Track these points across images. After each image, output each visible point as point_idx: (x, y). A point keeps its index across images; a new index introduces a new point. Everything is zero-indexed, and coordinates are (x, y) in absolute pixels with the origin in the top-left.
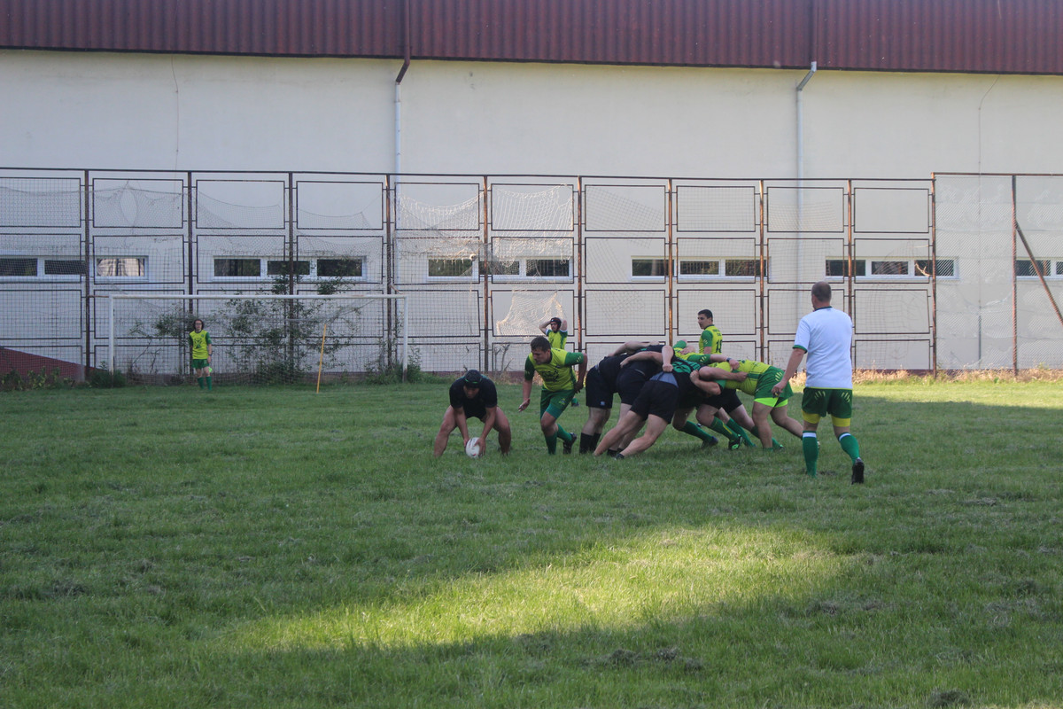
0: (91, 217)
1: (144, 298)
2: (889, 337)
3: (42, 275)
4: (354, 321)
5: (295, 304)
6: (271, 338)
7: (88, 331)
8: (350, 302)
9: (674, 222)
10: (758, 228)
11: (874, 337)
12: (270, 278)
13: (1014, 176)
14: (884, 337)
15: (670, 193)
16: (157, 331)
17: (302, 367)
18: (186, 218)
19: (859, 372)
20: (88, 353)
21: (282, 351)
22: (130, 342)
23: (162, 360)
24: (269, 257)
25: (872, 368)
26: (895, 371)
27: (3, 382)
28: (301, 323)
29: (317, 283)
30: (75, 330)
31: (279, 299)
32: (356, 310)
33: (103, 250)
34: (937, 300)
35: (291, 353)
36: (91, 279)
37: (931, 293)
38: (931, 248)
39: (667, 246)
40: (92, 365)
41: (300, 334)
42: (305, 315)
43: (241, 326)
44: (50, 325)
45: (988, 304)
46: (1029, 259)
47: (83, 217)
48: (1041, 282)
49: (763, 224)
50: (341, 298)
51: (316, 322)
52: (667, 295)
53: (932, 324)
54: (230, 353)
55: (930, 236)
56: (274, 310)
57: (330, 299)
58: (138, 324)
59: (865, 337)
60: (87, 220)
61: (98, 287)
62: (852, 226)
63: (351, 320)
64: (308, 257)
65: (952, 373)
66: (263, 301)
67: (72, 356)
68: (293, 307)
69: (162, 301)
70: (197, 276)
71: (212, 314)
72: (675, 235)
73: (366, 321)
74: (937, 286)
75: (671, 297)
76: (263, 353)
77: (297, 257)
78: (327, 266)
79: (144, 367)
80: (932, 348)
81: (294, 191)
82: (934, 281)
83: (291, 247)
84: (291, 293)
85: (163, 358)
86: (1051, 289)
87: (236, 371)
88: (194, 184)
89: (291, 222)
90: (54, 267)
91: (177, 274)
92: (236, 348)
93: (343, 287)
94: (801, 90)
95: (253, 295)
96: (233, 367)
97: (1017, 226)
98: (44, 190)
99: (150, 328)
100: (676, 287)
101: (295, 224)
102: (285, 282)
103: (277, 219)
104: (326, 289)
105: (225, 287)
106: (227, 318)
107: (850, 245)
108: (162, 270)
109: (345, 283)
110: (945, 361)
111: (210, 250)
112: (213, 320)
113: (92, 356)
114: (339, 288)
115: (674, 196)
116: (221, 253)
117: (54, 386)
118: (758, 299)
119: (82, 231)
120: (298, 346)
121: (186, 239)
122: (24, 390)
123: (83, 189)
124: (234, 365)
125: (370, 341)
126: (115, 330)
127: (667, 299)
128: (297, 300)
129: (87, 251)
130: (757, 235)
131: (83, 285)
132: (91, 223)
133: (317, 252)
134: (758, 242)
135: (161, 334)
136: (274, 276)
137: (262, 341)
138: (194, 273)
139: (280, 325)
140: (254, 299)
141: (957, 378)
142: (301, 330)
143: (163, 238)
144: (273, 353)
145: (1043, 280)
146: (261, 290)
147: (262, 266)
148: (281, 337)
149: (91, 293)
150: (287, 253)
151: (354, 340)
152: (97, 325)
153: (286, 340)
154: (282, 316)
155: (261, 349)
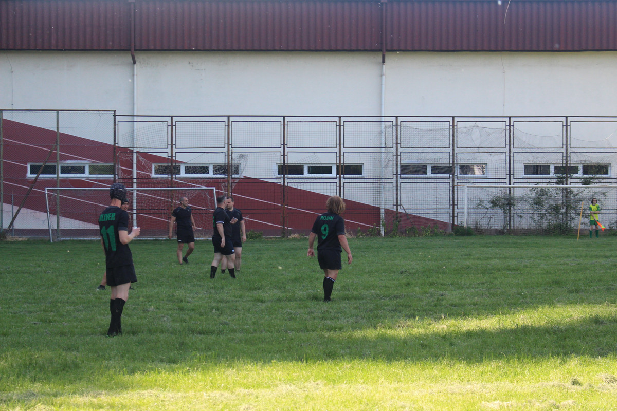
0: (455, 143)
1: (484, 187)
3: (429, 174)
4: (603, 200)
5: (568, 190)
6: (554, 209)
7: (453, 205)
8: (600, 189)
12: (554, 176)
16: (491, 205)
17: (572, 225)
18: (508, 142)
20: (453, 217)
21: (561, 216)
22: (476, 211)
23: (494, 221)
24: (554, 164)
27: (408, 232)
28: (572, 201)
29: (581, 179)
30: (446, 204)
31: (559, 188)
32: (603, 194)
33: (462, 160)
35: (566, 218)
36: (455, 176)
40: (455, 223)
41: (571, 207)
42: (574, 196)
43: (538, 202)
44: (433, 201)
47: (451, 143)
50: (595, 187)
51: (580, 200)
54: (532, 217)
56: (557, 194)
57: (588, 188)
58: (481, 201)
60: (453, 144)
61: (459, 181)
63: (601, 199)
64: (576, 164)
66: (550, 189)
67: (445, 218)
68: (567, 192)
69: (494, 188)
70: (514, 175)
71: (522, 196)
73: (609, 200)
76: (550, 217)
77: (570, 164)
78: (587, 169)
79: (484, 225)
81: (569, 127)
83: (566, 159)
84: (566, 184)
85: (495, 220)
87: (535, 228)
88: (512, 124)
89: (566, 144)
90: (436, 170)
91: (502, 173)
92: (535, 215)
93: (596, 181)
95: (544, 185)
96: (533, 225)
98: (430, 128)
99: (487, 203)
101: (569, 146)
102: (563, 178)
103: (559, 143)
104: (586, 182)
105: (529, 180)
106: (530, 198)
108: (494, 171)
109: (597, 178)
111: (520, 161)
112: (522, 199)
113: (455, 219)
114: (594, 181)
116: (527, 162)
117: (434, 234)
119: (451, 150)
120: (570, 214)
121: (508, 154)
122: (419, 236)
123: (451, 127)
124: (534, 224)
125: (611, 211)
126: (468, 205)
128: (570, 188)
129: (453, 161)
131: (451, 179)
132: (455, 145)
133: (581, 161)
135: (493, 207)
136: (557, 175)
137: (549, 211)
138: (512, 173)
139: (560, 202)
140: (545, 188)
142: (572, 205)
143: (495, 153)
144: (556, 218)
146: (550, 183)
147: (551, 169)
148: (561, 209)
149: (455, 184)
150: (564, 162)
151: (602, 211)
152: (459, 202)
153: (563, 210)
154: (561, 197)
155: (549, 215)
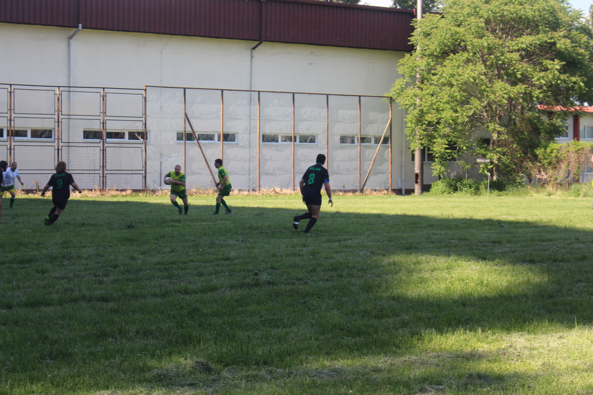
2: (123, 172)
9: (12, 108)
10: (56, 113)
11: (115, 172)
13: (185, 89)
14: (120, 172)
15: (11, 92)
19: (107, 191)
25: (114, 188)
26: (125, 190)
34: (147, 153)
37: (144, 149)
38: (144, 125)
39: (9, 121)
45: (172, 155)
46: (192, 132)
48: (197, 145)
49: (59, 111)
52: (9, 148)
53: (144, 165)
55: (143, 119)
59: (110, 172)
62: (105, 113)
65: (154, 191)
72: (13, 115)
74: (147, 146)
75: (10, 149)
80: (144, 178)
82: (145, 143)
86: (202, 148)
94: (71, 39)
97: (186, 115)
100: (13, 144)
107: (103, 123)
110: (151, 185)
115: (12, 94)
118: (56, 151)
127: (9, 151)
130: (56, 116)
134: (57, 120)
141: (157, 194)
145: (198, 143)
